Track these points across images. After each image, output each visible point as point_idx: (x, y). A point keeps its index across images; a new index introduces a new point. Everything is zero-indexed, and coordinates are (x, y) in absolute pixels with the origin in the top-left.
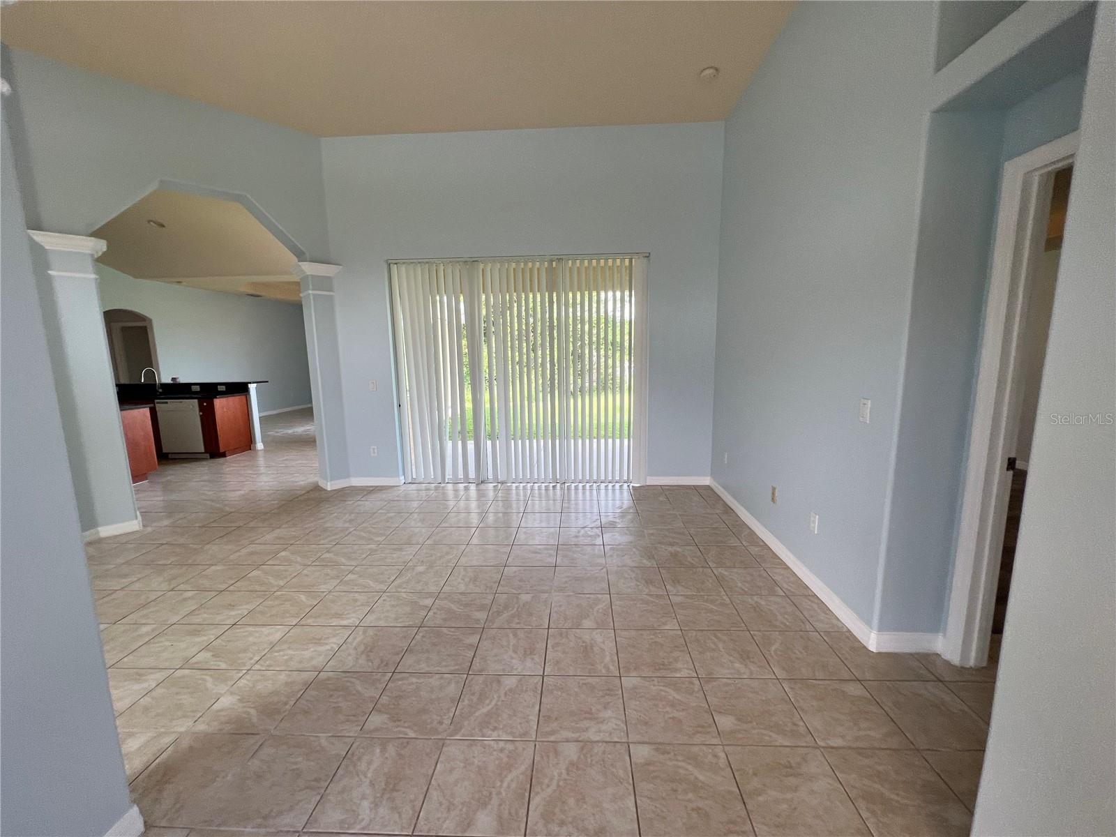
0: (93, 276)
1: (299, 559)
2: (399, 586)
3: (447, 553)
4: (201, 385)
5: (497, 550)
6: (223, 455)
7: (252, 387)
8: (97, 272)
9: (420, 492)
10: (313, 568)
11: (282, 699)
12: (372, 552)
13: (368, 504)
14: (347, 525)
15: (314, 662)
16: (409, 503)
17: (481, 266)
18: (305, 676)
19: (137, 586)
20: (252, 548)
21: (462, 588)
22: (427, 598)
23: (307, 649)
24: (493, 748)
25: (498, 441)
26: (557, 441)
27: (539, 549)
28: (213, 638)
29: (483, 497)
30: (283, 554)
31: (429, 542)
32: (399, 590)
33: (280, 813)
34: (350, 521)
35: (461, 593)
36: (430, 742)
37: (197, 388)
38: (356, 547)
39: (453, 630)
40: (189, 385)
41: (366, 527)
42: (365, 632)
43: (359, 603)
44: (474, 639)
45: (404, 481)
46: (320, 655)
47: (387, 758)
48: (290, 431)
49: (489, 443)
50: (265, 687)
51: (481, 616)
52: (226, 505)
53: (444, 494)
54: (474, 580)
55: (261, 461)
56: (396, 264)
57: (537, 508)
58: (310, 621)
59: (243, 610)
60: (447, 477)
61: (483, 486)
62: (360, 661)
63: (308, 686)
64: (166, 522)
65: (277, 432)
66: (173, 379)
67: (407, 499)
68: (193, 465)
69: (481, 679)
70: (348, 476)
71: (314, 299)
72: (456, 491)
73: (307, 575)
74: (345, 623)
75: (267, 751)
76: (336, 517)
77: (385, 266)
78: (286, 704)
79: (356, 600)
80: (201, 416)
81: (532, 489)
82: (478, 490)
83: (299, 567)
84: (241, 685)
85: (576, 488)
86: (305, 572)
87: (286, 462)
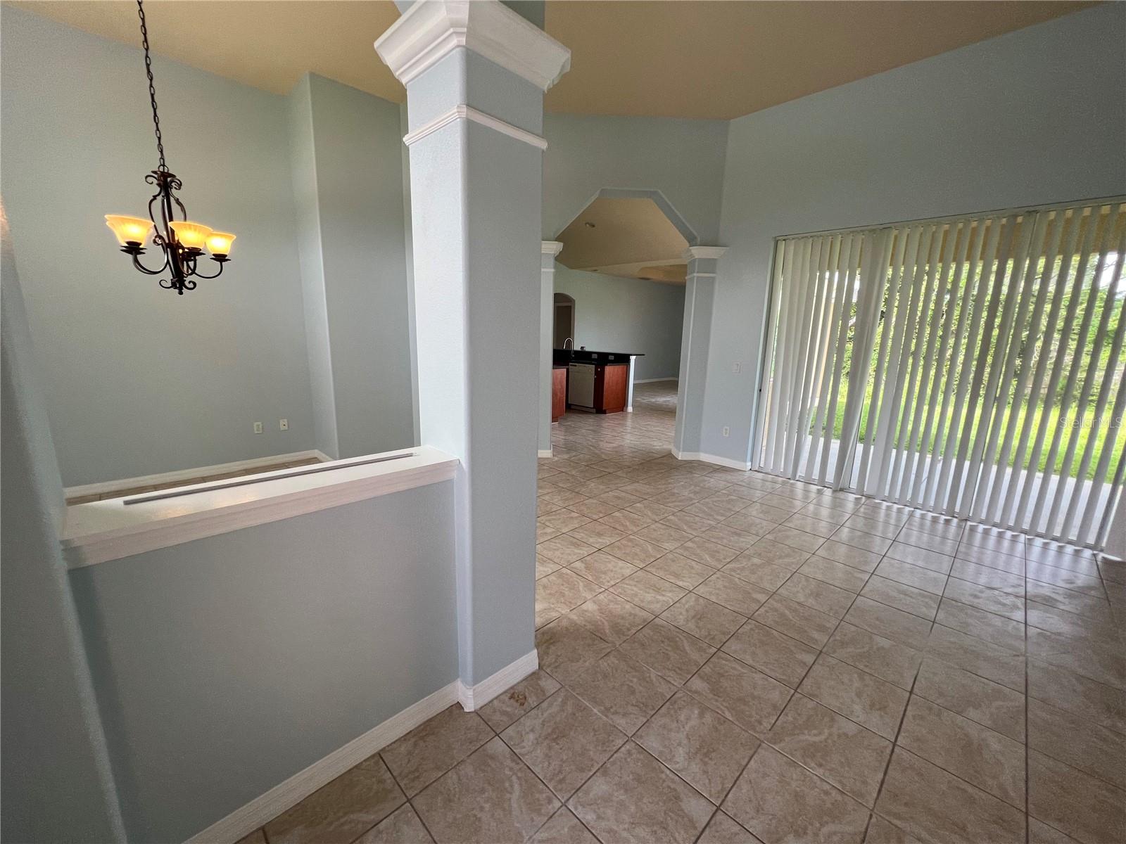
0: (553, 270)
1: (649, 514)
2: (733, 570)
3: (788, 556)
4: (599, 354)
5: (851, 573)
6: (604, 412)
7: (633, 358)
8: (555, 267)
9: (766, 483)
10: (660, 525)
11: (627, 625)
12: (711, 528)
13: (714, 481)
14: (692, 495)
15: (652, 607)
16: (752, 491)
17: (895, 232)
18: (644, 614)
19: (547, 498)
20: (616, 493)
21: (801, 598)
22: (760, 593)
23: (648, 593)
24: (815, 783)
25: (872, 447)
26: (967, 464)
27: (912, 593)
28: (586, 554)
29: (840, 507)
30: (638, 505)
31: (770, 537)
32: (733, 573)
33: (616, 713)
34: (695, 493)
35: (798, 603)
36: (746, 735)
37: (595, 356)
38: (697, 518)
39: (785, 637)
40: (590, 353)
41: (708, 503)
42: (697, 600)
43: (693, 571)
44: (809, 659)
45: (750, 467)
46: (658, 602)
47: (703, 723)
48: (653, 400)
49: (860, 447)
50: (616, 608)
51: (822, 638)
52: (602, 453)
53: (792, 491)
54: (817, 595)
55: (629, 422)
56: (784, 240)
57: (913, 540)
58: (653, 570)
59: (607, 540)
60: (799, 474)
61: (841, 495)
62: (690, 624)
63: (647, 624)
64: (566, 456)
65: (644, 399)
66: (582, 348)
67: (750, 485)
68: (584, 416)
69: (811, 705)
70: (697, 450)
71: (697, 279)
72: (806, 491)
73: (655, 530)
74: (681, 583)
75: (612, 660)
76: (682, 485)
77: (772, 244)
78: (629, 630)
79: (692, 568)
80: (595, 379)
81: (911, 515)
82: (835, 498)
83: (649, 521)
84: (600, 598)
85: (986, 532)
86: (653, 526)
87: (649, 427)
